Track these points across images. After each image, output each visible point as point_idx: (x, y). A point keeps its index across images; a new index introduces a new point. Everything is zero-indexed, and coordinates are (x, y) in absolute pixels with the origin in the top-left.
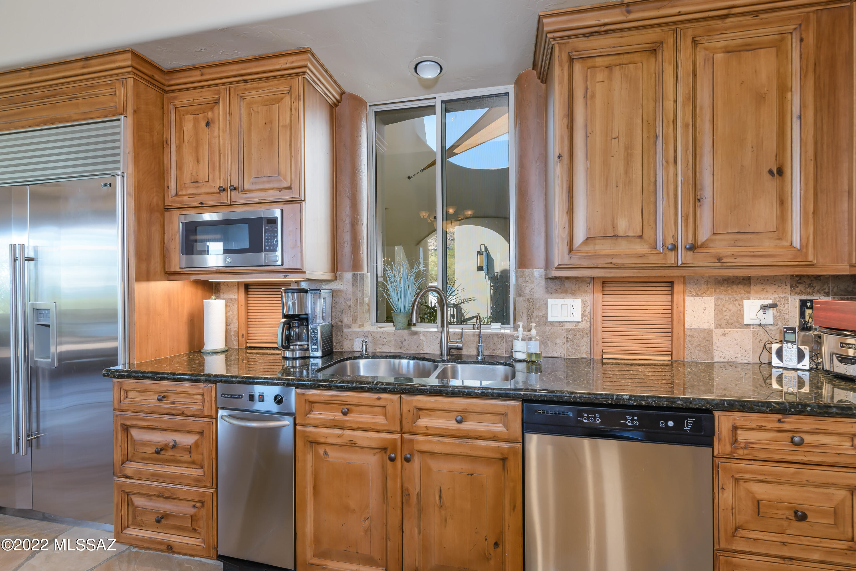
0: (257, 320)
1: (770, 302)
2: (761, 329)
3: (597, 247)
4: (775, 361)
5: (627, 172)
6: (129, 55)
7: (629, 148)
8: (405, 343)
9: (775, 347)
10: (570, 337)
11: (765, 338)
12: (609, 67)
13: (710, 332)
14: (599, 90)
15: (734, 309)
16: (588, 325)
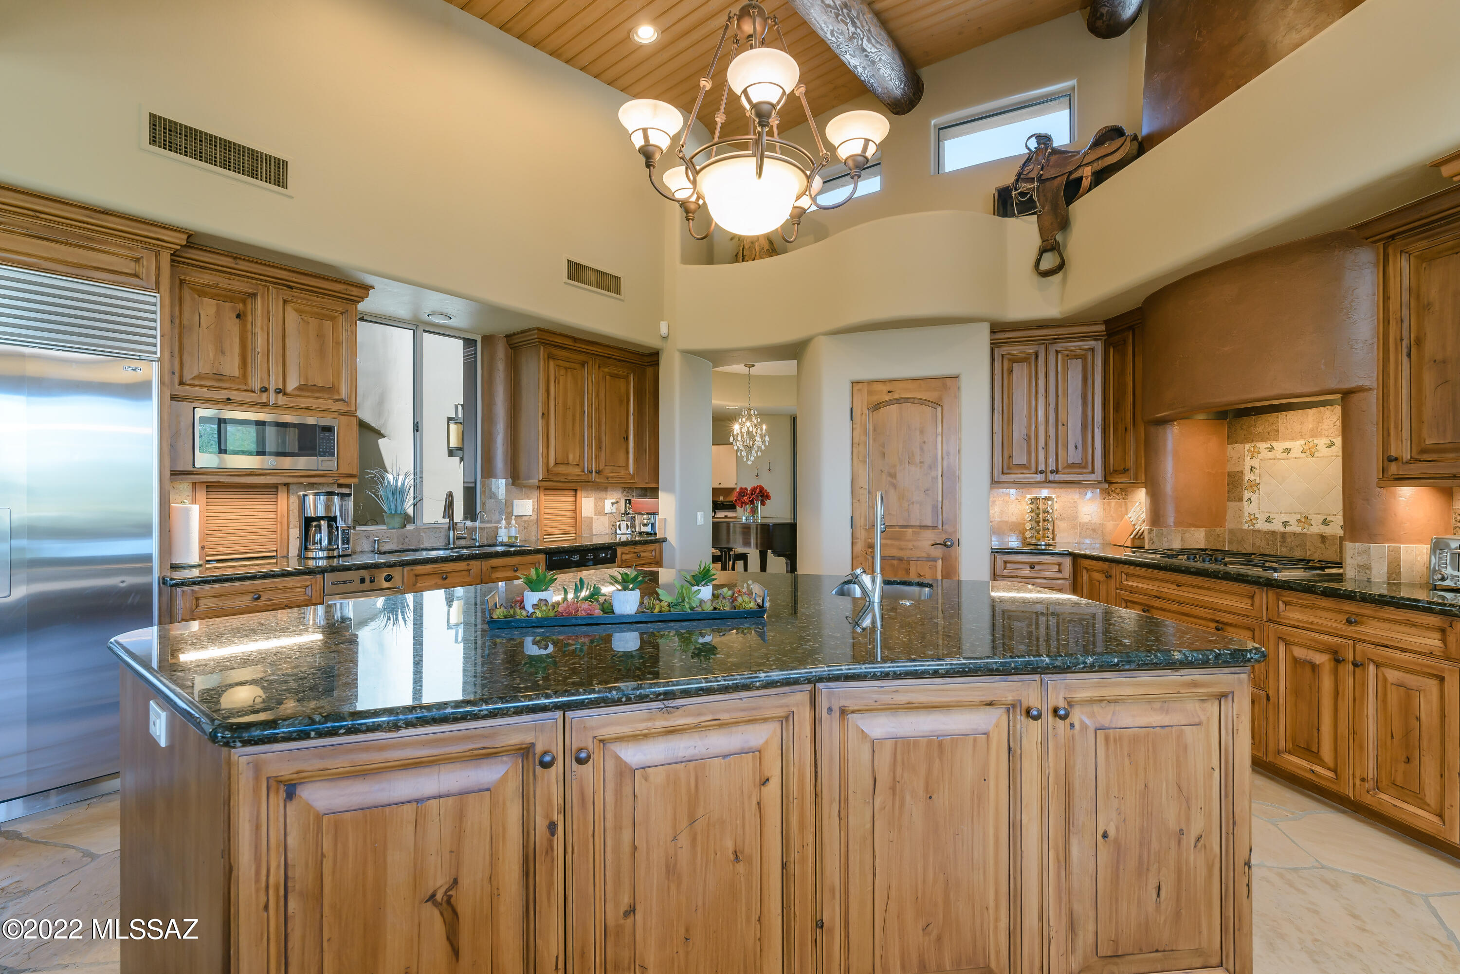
0: (221, 528)
1: (614, 501)
2: (611, 515)
3: (560, 469)
4: (618, 532)
5: (573, 429)
6: (185, 237)
7: (574, 416)
8: (407, 540)
9: (618, 524)
10: (526, 525)
11: (613, 519)
12: (566, 368)
13: (592, 518)
14: (562, 379)
15: (601, 505)
16: (536, 517)
